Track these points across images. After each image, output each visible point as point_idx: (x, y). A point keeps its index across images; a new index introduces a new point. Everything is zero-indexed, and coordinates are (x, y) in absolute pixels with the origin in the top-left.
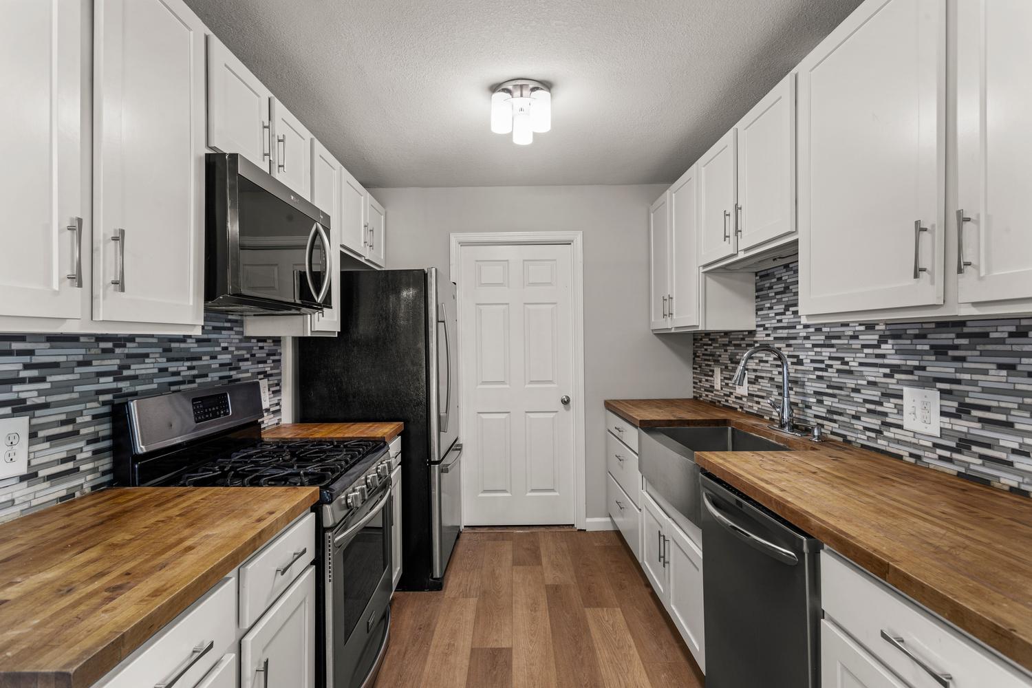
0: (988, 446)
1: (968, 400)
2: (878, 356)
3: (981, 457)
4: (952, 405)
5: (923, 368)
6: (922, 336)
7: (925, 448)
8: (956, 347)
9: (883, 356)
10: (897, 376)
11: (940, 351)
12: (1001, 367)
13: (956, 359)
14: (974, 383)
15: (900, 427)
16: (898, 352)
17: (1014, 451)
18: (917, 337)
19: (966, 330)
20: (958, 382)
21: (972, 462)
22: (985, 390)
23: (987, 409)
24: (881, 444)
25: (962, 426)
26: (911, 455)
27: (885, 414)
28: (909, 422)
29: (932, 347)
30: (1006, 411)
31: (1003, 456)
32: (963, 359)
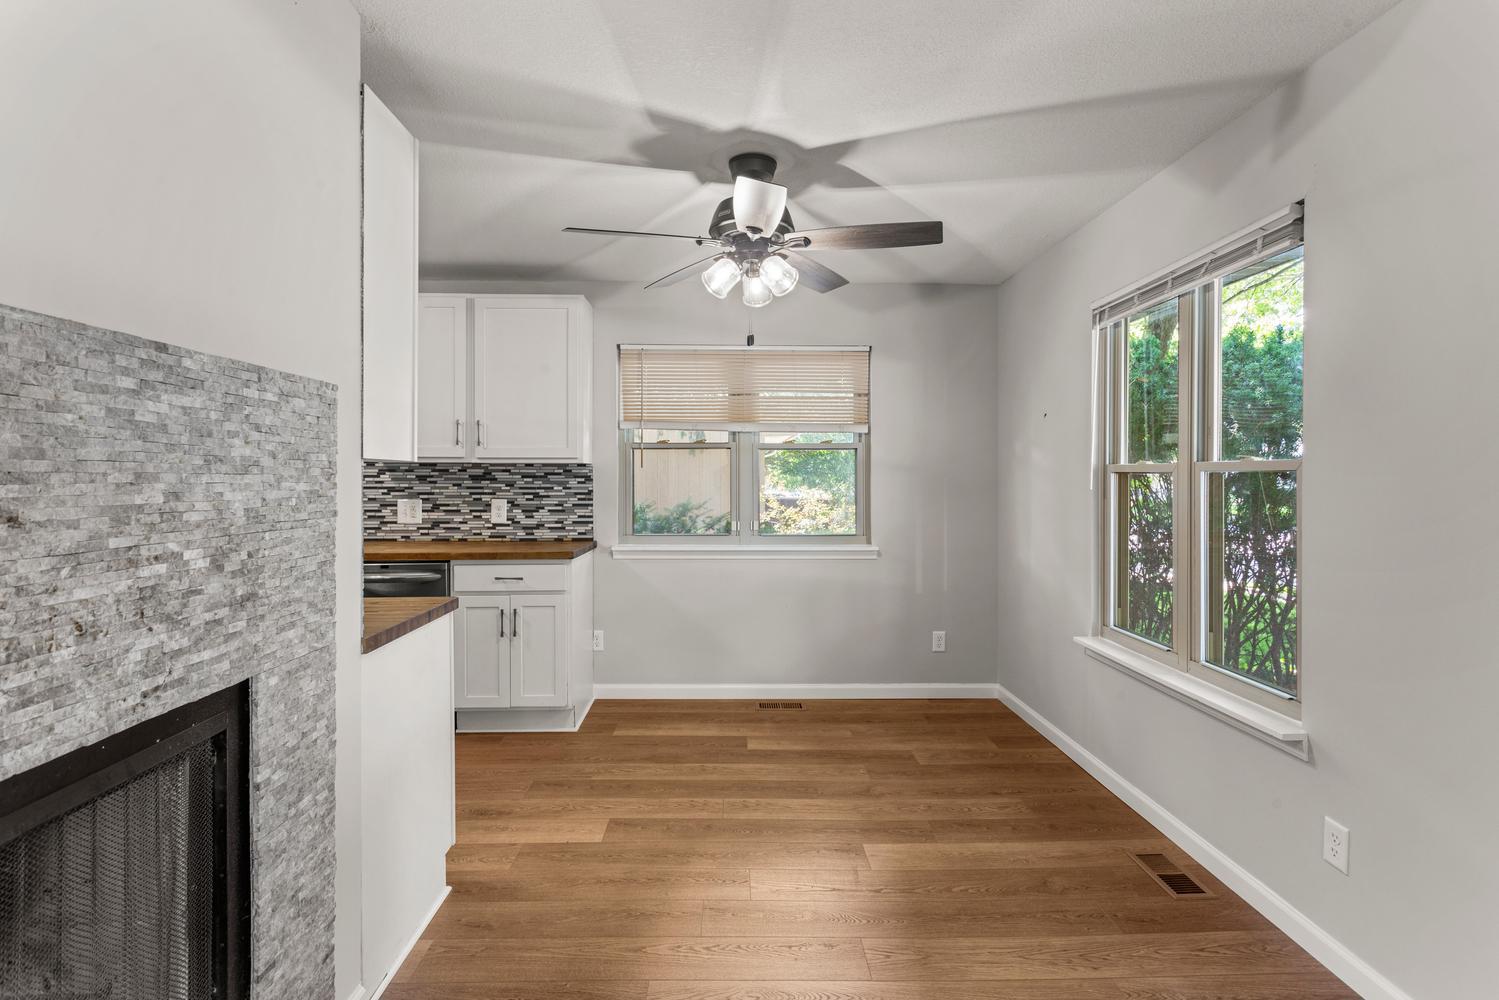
0: (448, 523)
1: (438, 502)
2: (377, 482)
3: (444, 528)
4: (429, 506)
5: (412, 488)
6: (410, 470)
7: (412, 531)
8: (432, 476)
9: (382, 482)
10: (392, 493)
11: (422, 479)
12: (454, 485)
13: (430, 482)
14: (442, 493)
15: (395, 523)
16: (393, 479)
17: (460, 523)
18: (406, 471)
19: (437, 468)
20: (433, 494)
21: (441, 532)
22: (447, 497)
23: (448, 505)
24: (380, 535)
25: (434, 516)
26: (402, 537)
27: (384, 517)
28: (402, 518)
29: (417, 476)
30: (458, 505)
31: (455, 526)
32: (435, 482)
